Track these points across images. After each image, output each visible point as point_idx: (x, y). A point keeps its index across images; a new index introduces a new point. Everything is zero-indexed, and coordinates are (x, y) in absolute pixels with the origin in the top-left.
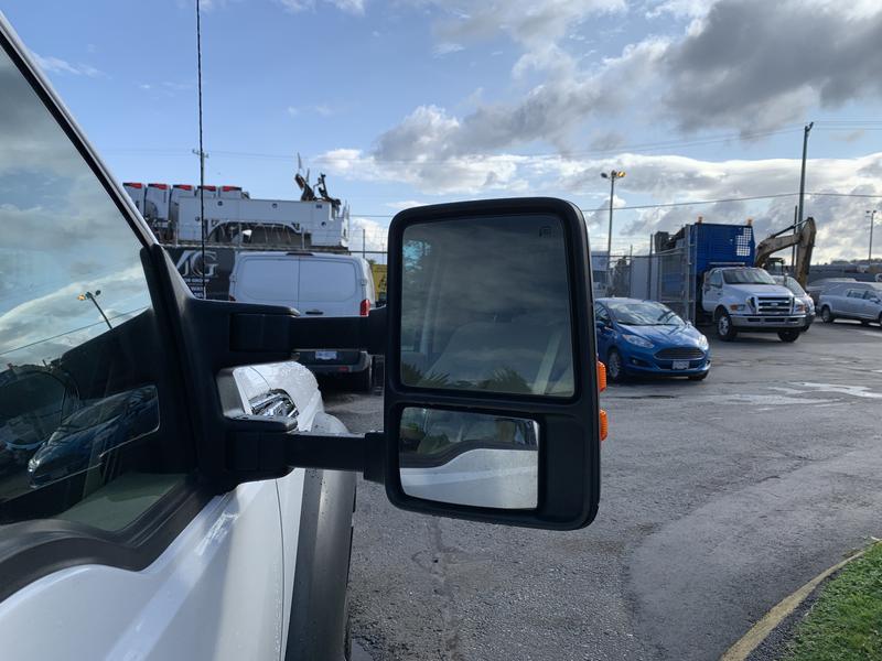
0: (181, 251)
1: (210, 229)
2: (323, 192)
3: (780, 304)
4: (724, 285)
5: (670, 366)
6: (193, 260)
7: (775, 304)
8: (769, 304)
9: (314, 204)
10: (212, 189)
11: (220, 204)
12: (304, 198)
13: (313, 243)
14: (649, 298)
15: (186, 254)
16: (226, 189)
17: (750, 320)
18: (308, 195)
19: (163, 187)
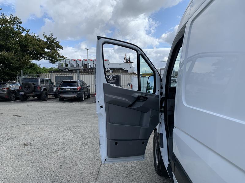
2: (129, 61)
6: (111, 77)
9: (128, 64)
13: (128, 72)
15: (110, 76)
19: (91, 60)
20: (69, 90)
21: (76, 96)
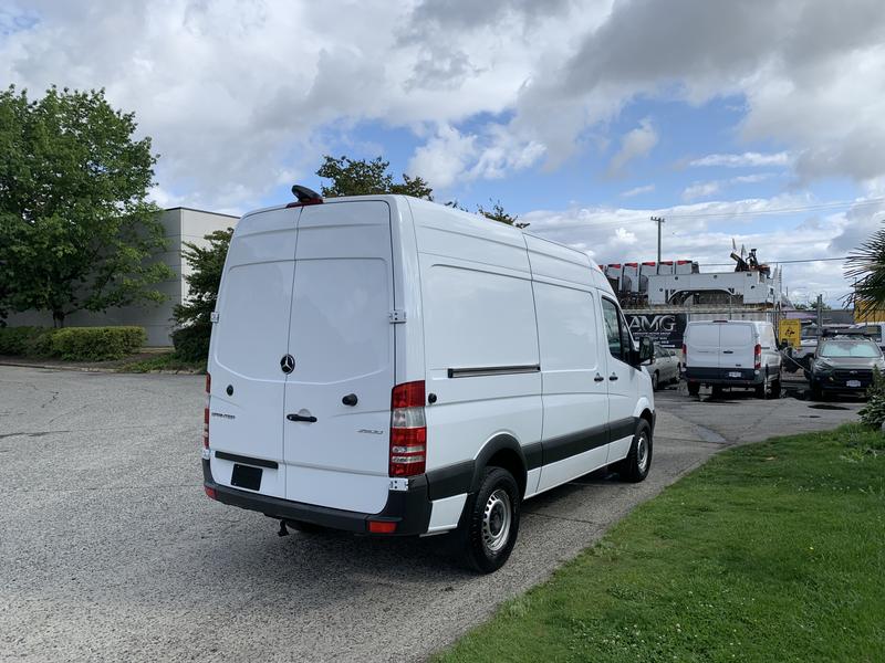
0: (654, 316)
1: (670, 296)
2: (754, 263)
9: (745, 273)
10: (670, 264)
11: (676, 278)
12: (737, 270)
13: (745, 301)
16: (680, 263)
18: (742, 267)
19: (635, 265)
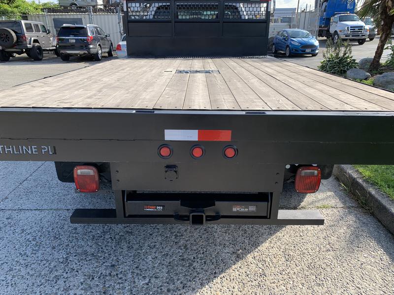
3: (359, 29)
4: (339, 22)
5: (305, 51)
7: (357, 29)
8: (354, 29)
14: (304, 29)
17: (346, 36)
20: (74, 41)
21: (86, 52)
